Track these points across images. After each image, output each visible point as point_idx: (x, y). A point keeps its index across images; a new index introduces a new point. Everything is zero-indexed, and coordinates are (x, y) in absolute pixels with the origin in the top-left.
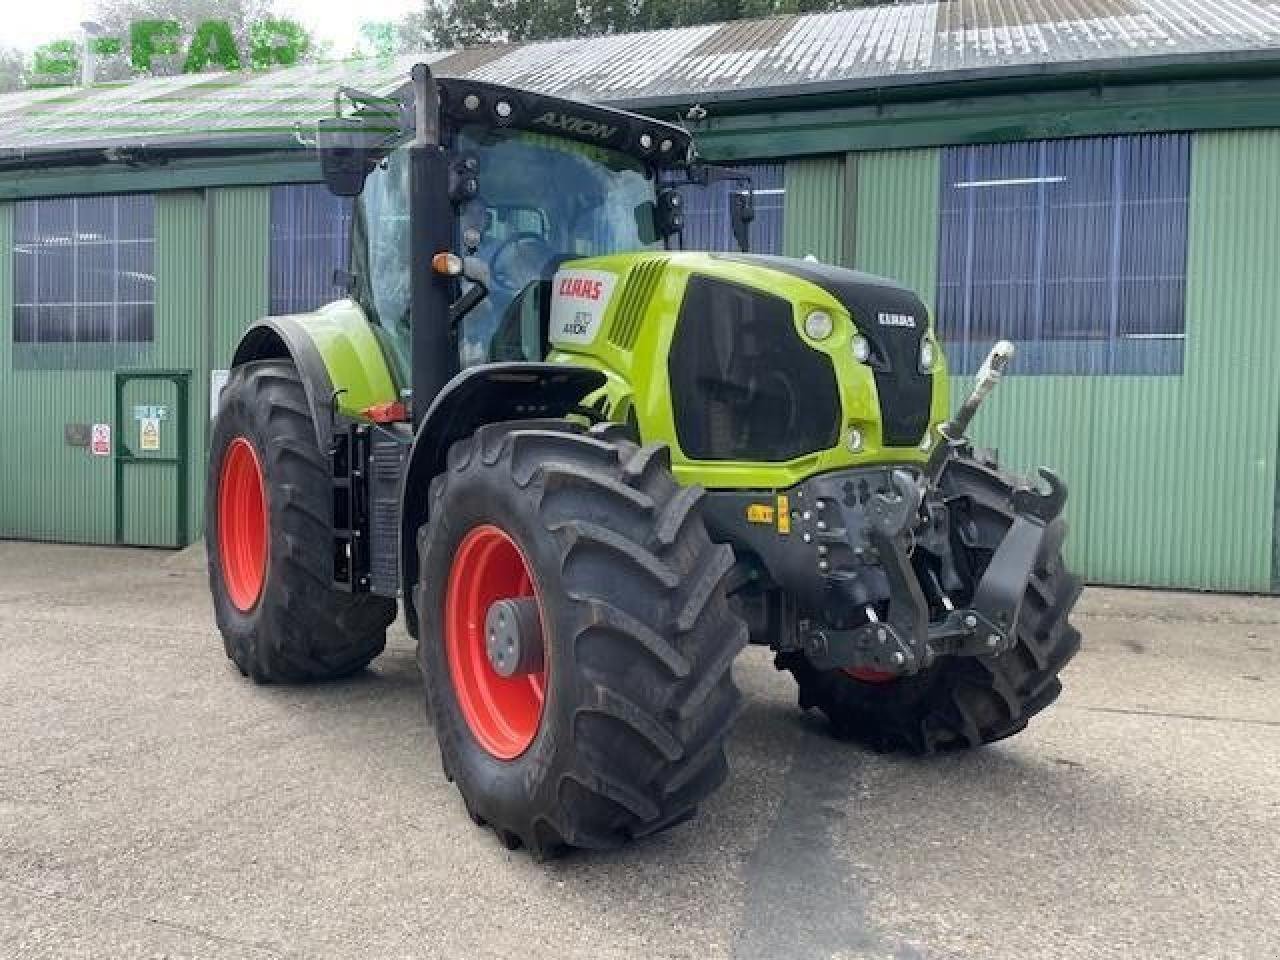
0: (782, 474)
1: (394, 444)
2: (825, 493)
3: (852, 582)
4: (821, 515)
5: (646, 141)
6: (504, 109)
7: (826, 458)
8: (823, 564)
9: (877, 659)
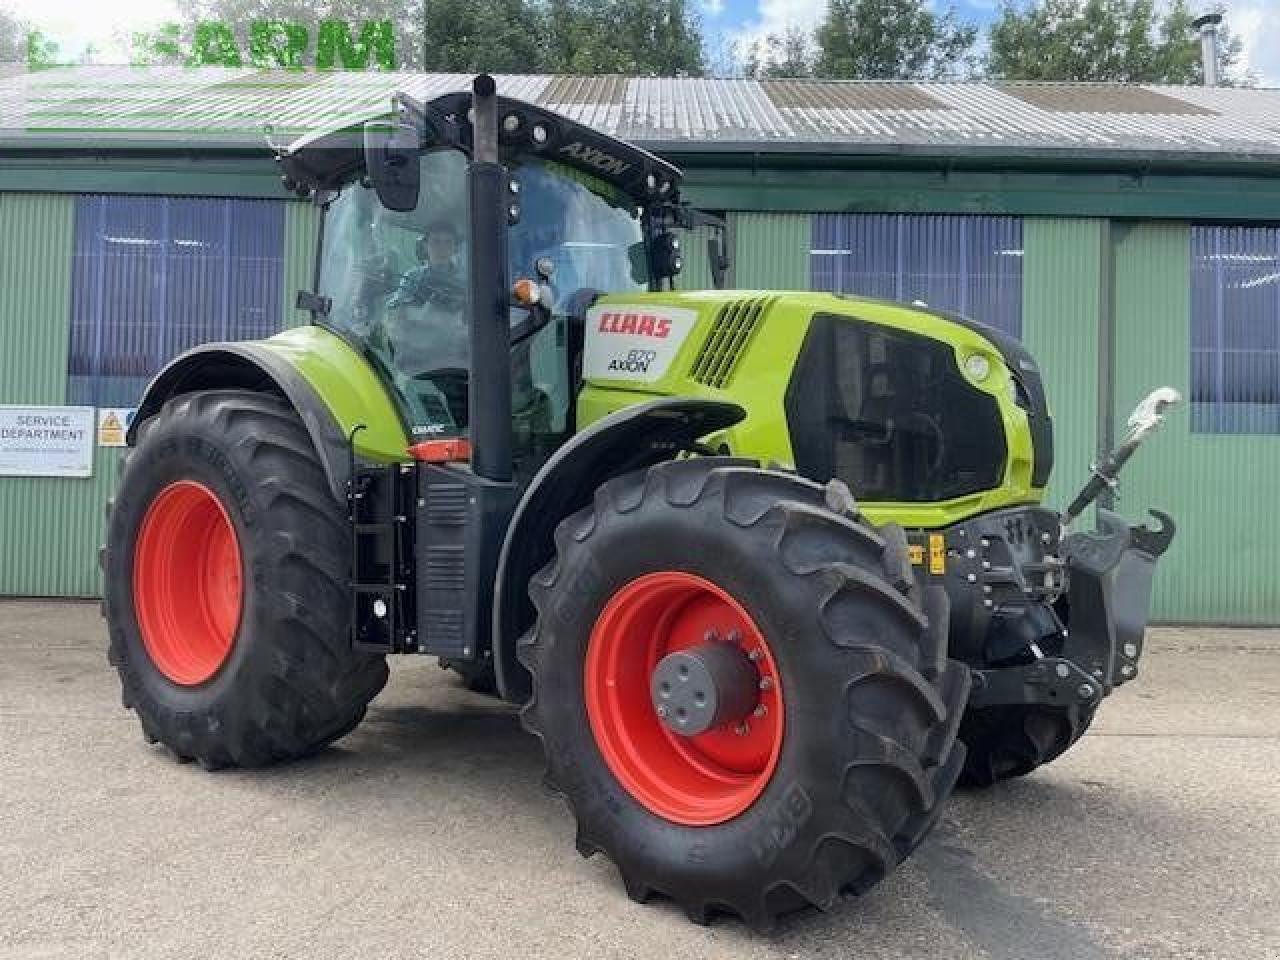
0: (935, 514)
1: (462, 486)
2: (990, 531)
3: (1021, 619)
4: (986, 554)
5: (651, 180)
6: (539, 134)
7: (990, 498)
8: (988, 602)
9: (1054, 694)
